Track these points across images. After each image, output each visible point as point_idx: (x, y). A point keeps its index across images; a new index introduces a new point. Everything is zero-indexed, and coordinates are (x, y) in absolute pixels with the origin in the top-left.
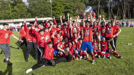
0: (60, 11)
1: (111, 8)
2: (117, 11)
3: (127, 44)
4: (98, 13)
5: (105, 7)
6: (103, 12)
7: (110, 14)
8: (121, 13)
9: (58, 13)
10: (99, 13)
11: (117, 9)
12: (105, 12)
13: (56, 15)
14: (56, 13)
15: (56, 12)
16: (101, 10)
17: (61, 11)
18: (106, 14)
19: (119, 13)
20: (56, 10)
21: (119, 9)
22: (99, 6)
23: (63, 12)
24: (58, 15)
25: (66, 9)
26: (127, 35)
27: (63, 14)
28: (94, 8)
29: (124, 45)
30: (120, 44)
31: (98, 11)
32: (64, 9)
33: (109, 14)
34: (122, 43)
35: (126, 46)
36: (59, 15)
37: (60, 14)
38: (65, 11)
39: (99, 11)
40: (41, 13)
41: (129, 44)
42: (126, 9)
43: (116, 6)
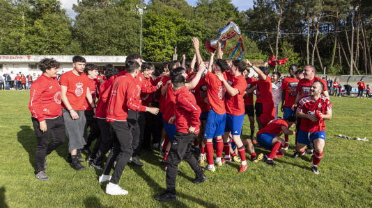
0: (164, 39)
1: (312, 40)
2: (332, 49)
3: (355, 139)
4: (275, 51)
5: (297, 38)
6: (291, 51)
7: (310, 56)
8: (343, 56)
9: (159, 47)
10: (277, 52)
11: (333, 44)
12: (296, 50)
13: (153, 50)
14: (153, 46)
15: (154, 43)
16: (285, 43)
17: (167, 41)
18: (298, 57)
19: (337, 55)
20: (155, 37)
21: (337, 45)
22: (279, 33)
23: (172, 45)
24: (159, 52)
25: (181, 35)
26: (356, 118)
27: (172, 48)
28: (265, 37)
29: (345, 141)
30: (333, 137)
31: (274, 46)
32: (178, 36)
33: (306, 56)
34: (341, 135)
35: (351, 142)
36: (161, 50)
37: (164, 48)
38: (180, 40)
39: (279, 46)
40: (110, 43)
41: (359, 139)
42: (358, 47)
43: (329, 36)
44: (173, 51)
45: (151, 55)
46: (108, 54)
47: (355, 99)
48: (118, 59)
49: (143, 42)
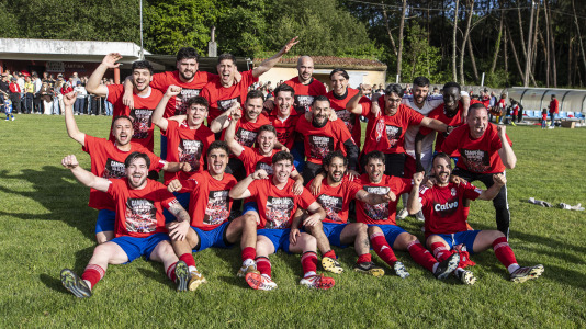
0: (190, 11)
1: (463, 25)
2: (493, 43)
3: (561, 207)
4: (397, 43)
5: (436, 21)
6: (425, 42)
7: (458, 53)
8: (510, 54)
9: (180, 26)
10: (402, 45)
11: (495, 33)
12: (434, 42)
13: (170, 33)
14: (168, 25)
15: (170, 20)
16: (416, 29)
17: (195, 14)
18: (437, 54)
19: (501, 53)
20: (172, 7)
21: (502, 35)
22: (406, 11)
23: (208, 23)
24: (181, 36)
25: (225, 5)
26: (548, 164)
27: (207, 30)
28: (380, 17)
29: (543, 212)
31: (396, 33)
32: (218, 7)
33: (451, 52)
34: (533, 200)
35: (555, 213)
36: (185, 34)
37: (192, 29)
38: (221, 15)
39: (405, 33)
40: (78, 16)
41: (568, 207)
42: (536, 40)
43: (490, 19)
44: (210, 35)
45: (165, 42)
46: (75, 37)
47: (534, 130)
48: (93, 47)
49: (147, 17)
